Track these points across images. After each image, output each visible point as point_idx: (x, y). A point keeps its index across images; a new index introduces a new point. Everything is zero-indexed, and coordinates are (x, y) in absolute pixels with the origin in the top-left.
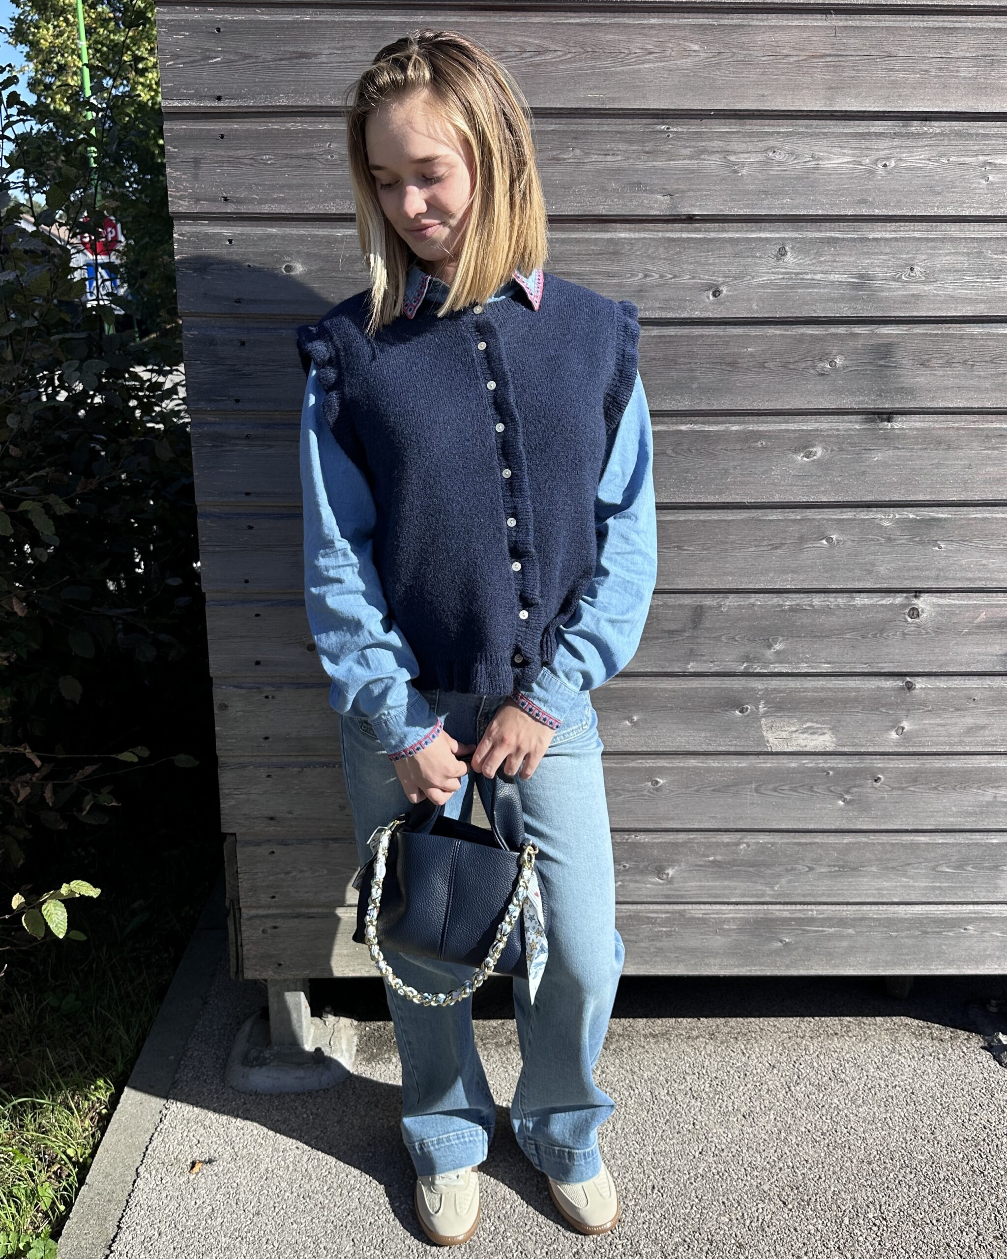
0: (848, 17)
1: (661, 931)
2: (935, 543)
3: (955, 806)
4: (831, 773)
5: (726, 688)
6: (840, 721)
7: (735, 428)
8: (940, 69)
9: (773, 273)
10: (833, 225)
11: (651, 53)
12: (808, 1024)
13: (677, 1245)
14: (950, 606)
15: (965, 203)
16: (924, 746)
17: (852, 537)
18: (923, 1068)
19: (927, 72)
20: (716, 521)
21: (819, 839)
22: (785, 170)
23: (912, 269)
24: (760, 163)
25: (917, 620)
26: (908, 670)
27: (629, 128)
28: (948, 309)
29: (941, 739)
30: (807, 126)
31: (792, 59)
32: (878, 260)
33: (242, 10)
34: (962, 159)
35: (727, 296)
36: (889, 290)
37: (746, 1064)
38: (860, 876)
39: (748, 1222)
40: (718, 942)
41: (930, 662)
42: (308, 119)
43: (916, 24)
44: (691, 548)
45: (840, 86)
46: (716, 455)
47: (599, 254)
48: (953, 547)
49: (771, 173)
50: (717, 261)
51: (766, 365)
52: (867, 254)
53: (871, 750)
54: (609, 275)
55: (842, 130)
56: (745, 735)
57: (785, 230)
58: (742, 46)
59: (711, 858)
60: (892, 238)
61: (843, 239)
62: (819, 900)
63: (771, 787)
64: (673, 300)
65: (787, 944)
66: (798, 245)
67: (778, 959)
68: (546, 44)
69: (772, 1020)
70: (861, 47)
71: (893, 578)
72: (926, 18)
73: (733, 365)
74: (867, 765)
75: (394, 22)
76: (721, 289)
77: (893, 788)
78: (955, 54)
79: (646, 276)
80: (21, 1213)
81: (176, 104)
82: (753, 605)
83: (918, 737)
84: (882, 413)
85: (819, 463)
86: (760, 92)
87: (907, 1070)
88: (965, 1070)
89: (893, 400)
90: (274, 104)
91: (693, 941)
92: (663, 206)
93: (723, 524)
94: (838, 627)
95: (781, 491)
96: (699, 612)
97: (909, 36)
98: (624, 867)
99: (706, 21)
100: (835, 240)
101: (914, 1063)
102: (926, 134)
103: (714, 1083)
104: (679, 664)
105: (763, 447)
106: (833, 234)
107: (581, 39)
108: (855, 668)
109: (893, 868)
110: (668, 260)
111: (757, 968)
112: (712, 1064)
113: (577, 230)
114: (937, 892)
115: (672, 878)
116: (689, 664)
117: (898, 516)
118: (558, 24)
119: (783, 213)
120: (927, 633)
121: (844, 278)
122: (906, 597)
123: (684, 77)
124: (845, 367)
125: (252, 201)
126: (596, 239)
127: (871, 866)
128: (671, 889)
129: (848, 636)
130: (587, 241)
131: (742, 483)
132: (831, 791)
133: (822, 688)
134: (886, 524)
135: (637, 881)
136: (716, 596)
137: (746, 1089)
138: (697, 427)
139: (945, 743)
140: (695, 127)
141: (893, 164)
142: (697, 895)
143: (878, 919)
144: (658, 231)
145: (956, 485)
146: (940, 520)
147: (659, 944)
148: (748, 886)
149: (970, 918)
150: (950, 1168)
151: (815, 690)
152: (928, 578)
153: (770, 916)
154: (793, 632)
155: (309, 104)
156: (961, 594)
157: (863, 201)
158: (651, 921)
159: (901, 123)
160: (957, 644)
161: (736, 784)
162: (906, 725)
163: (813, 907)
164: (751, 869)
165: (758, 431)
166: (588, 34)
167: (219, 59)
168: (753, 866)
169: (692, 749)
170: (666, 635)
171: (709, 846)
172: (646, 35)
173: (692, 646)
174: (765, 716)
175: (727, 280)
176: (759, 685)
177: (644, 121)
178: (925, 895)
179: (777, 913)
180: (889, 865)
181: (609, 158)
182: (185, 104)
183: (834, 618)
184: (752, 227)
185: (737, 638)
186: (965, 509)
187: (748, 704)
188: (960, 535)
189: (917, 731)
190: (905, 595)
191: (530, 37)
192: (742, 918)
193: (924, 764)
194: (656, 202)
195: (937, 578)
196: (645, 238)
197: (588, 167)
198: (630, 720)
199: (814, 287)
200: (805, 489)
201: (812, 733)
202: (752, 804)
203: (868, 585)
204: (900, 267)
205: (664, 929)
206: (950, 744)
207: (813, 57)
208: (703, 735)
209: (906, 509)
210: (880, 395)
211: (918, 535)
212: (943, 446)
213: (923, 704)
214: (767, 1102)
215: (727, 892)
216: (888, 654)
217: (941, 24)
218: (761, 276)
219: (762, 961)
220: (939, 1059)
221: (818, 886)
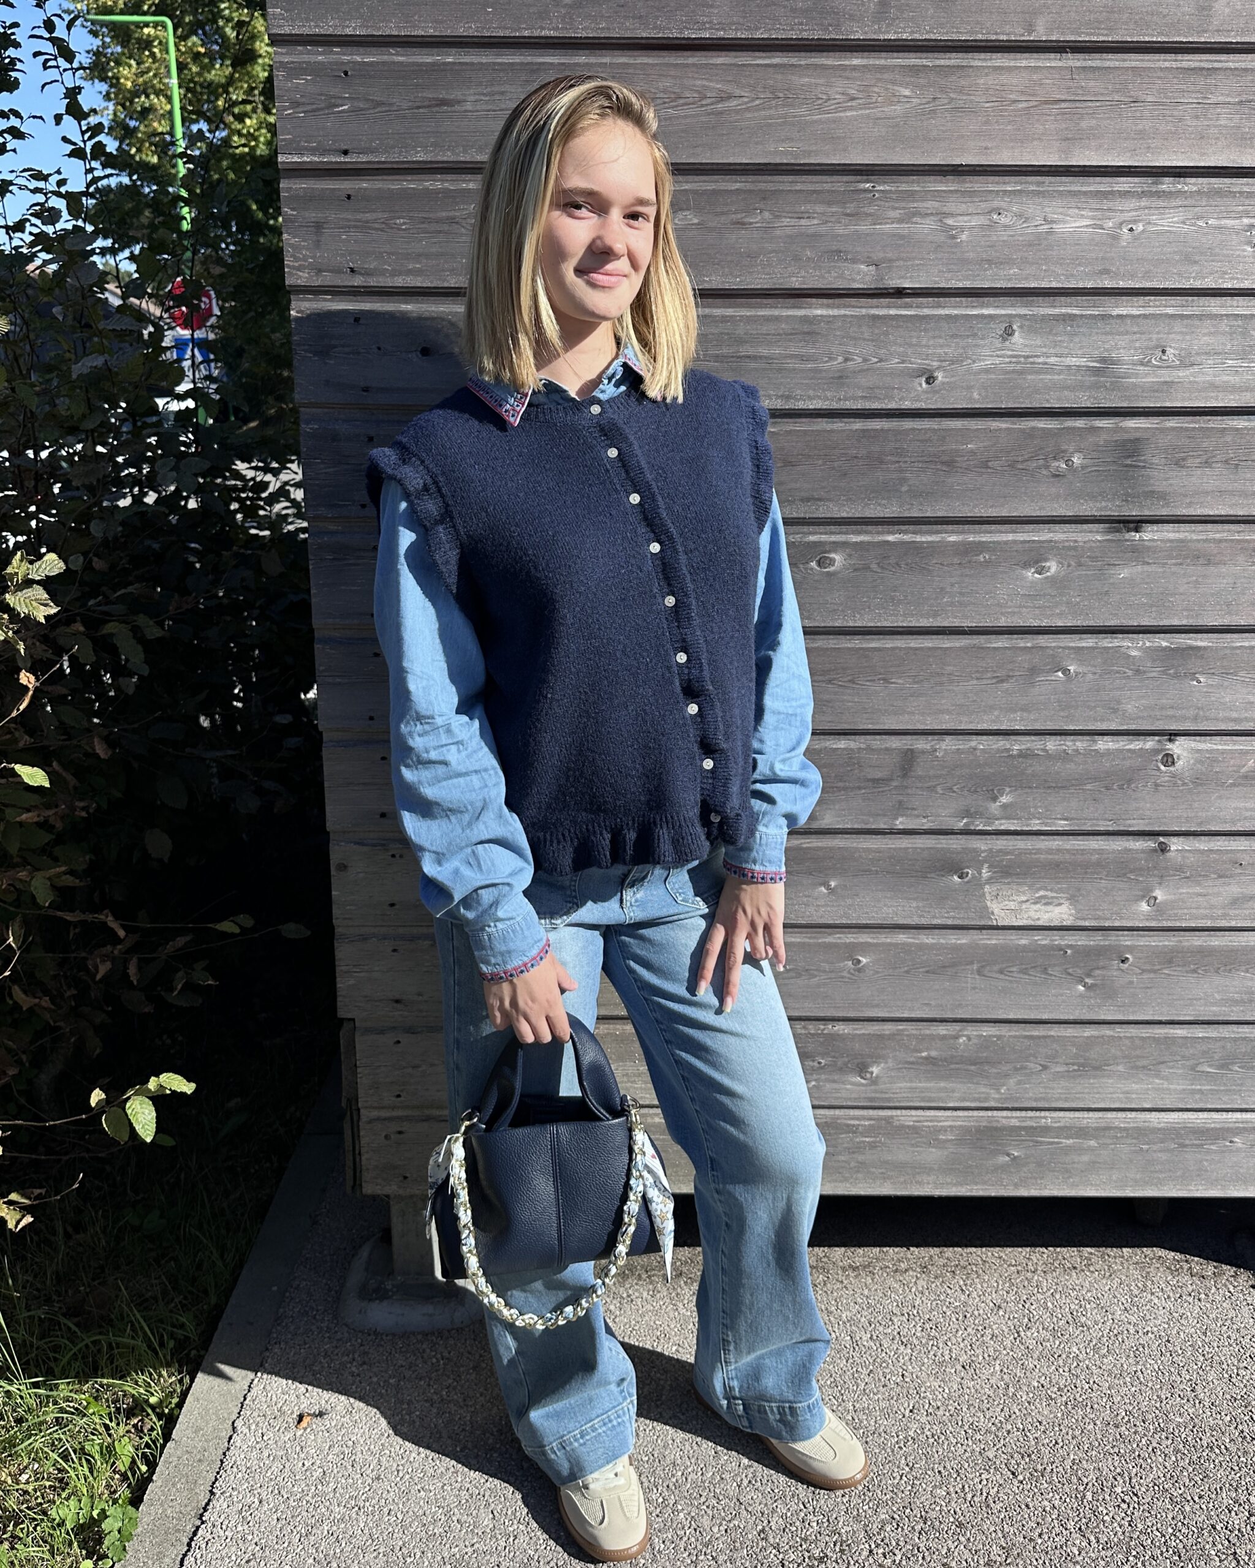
0: (1087, 56)
1: (864, 1142)
2: (1193, 676)
3: (1219, 992)
4: (1069, 952)
5: (942, 849)
6: (1079, 890)
7: (953, 538)
8: (1197, 117)
9: (998, 356)
10: (1069, 299)
11: (853, 99)
12: (1040, 1256)
13: (883, 1523)
14: (1211, 751)
15: (1225, 273)
16: (1180, 920)
17: (1093, 669)
18: (1181, 1311)
19: (1180, 120)
20: (930, 649)
21: (1055, 1031)
22: (1012, 236)
23: (1164, 352)
24: (982, 227)
25: (1171, 769)
26: (1161, 829)
27: (827, 186)
28: (1206, 399)
29: (1202, 911)
30: (1039, 184)
31: (1021, 106)
32: (1122, 341)
33: (374, 50)
34: (1223, 222)
35: (943, 383)
36: (1137, 376)
37: (965, 1304)
38: (1103, 1077)
39: (969, 1496)
40: (932, 1155)
41: (1188, 819)
42: (449, 177)
43: (1167, 64)
44: (900, 681)
45: (1077, 136)
46: (929, 570)
47: (792, 334)
48: (1215, 681)
49: (995, 238)
50: (931, 342)
51: (990, 464)
52: (1111, 334)
53: (1117, 924)
54: (803, 358)
55: (1079, 188)
56: (965, 905)
57: (1012, 306)
58: (961, 91)
59: (924, 1054)
60: (1139, 316)
61: (1081, 316)
62: (1054, 1105)
63: (996, 968)
64: (878, 388)
65: (1015, 1158)
66: (1027, 323)
67: (1003, 1176)
68: (729, 88)
69: (996, 1251)
70: (1102, 91)
71: (1143, 718)
72: (1180, 57)
73: (950, 464)
74: (1113, 943)
75: (552, 64)
76: (936, 374)
77: (1144, 971)
78: (1213, 99)
79: (846, 360)
80: (95, 1474)
81: (296, 159)
82: (975, 749)
83: (1173, 909)
84: (1129, 522)
85: (1052, 580)
86: (984, 145)
87: (1162, 1312)
88: (1232, 1314)
89: (1141, 507)
90: (409, 159)
91: (902, 1154)
92: (867, 278)
93: (939, 651)
94: (1077, 776)
95: (1008, 613)
96: (909, 758)
97: (1159, 78)
98: (820, 1063)
99: (918, 62)
100: (1072, 317)
101: (1169, 1305)
102: (1179, 191)
103: (927, 1326)
104: (886, 819)
105: (986, 561)
106: (1069, 311)
107: (771, 82)
108: (1098, 825)
109: (1144, 1067)
110: (873, 341)
111: (979, 1187)
112: (924, 1304)
113: (766, 306)
114: (1197, 1096)
115: (877, 1077)
116: (897, 819)
117: (1148, 644)
118: (744, 65)
119: (1009, 286)
120: (1184, 784)
121: (1082, 362)
122: (1159, 741)
123: (893, 127)
124: (1083, 467)
125: (383, 273)
126: (788, 316)
127: (1118, 1064)
128: (876, 1091)
129: (1088, 787)
130: (777, 319)
131: (961, 604)
132: (1069, 974)
133: (1058, 850)
134: (1134, 653)
135: (834, 1081)
136: (930, 738)
137: (966, 1333)
138: (907, 538)
139: (1205, 917)
140: (906, 185)
141: (1141, 228)
142: (908, 1099)
143: (1125, 1129)
144: (861, 307)
145: (1218, 607)
146: (1198, 648)
147: (860, 1158)
148: (969, 1088)
149: (1237, 1128)
150: (1214, 1433)
151: (1050, 851)
152: (1184, 718)
153: (995, 1124)
154: (1022, 782)
155: (452, 159)
156: (1225, 738)
157: (1106, 271)
158: (852, 1130)
159: (1150, 180)
160: (1220, 797)
161: (954, 965)
162: (1159, 894)
163: (1047, 1114)
164: (973, 1068)
165: (980, 543)
166: (780, 77)
167: (346, 107)
168: (975, 1064)
169: (901, 921)
170: (870, 784)
171: (922, 1039)
172: (848, 78)
173: (901, 798)
174: (989, 881)
175: (944, 364)
176: (981, 844)
177: (845, 178)
178: (1182, 1100)
179: (1004, 1121)
180: (1139, 1064)
181: (803, 222)
182: (305, 159)
183: (1072, 766)
184: (972, 302)
185: (955, 788)
186: (1229, 636)
187: (968, 867)
188: (1223, 667)
189: (1173, 902)
190: (1157, 738)
191: (711, 81)
192: (961, 1126)
193: (1181, 941)
194: (859, 273)
195: (1195, 719)
196: (845, 316)
197: (778, 232)
198: (826, 884)
199: (1046, 373)
200: (1037, 612)
201: (1046, 904)
202: (974, 988)
203: (1113, 726)
204: (1151, 349)
205: (867, 1139)
206: (1212, 918)
207: (1046, 102)
208: (914, 904)
209: (1158, 635)
210: (1127, 501)
211: (1173, 666)
212: (1201, 561)
213: (1180, 869)
214: (991, 1349)
215: (943, 1095)
216: (1137, 809)
217: (1197, 64)
218: (984, 360)
219: (986, 1179)
220: (1199, 1300)
221: (1053, 1089)
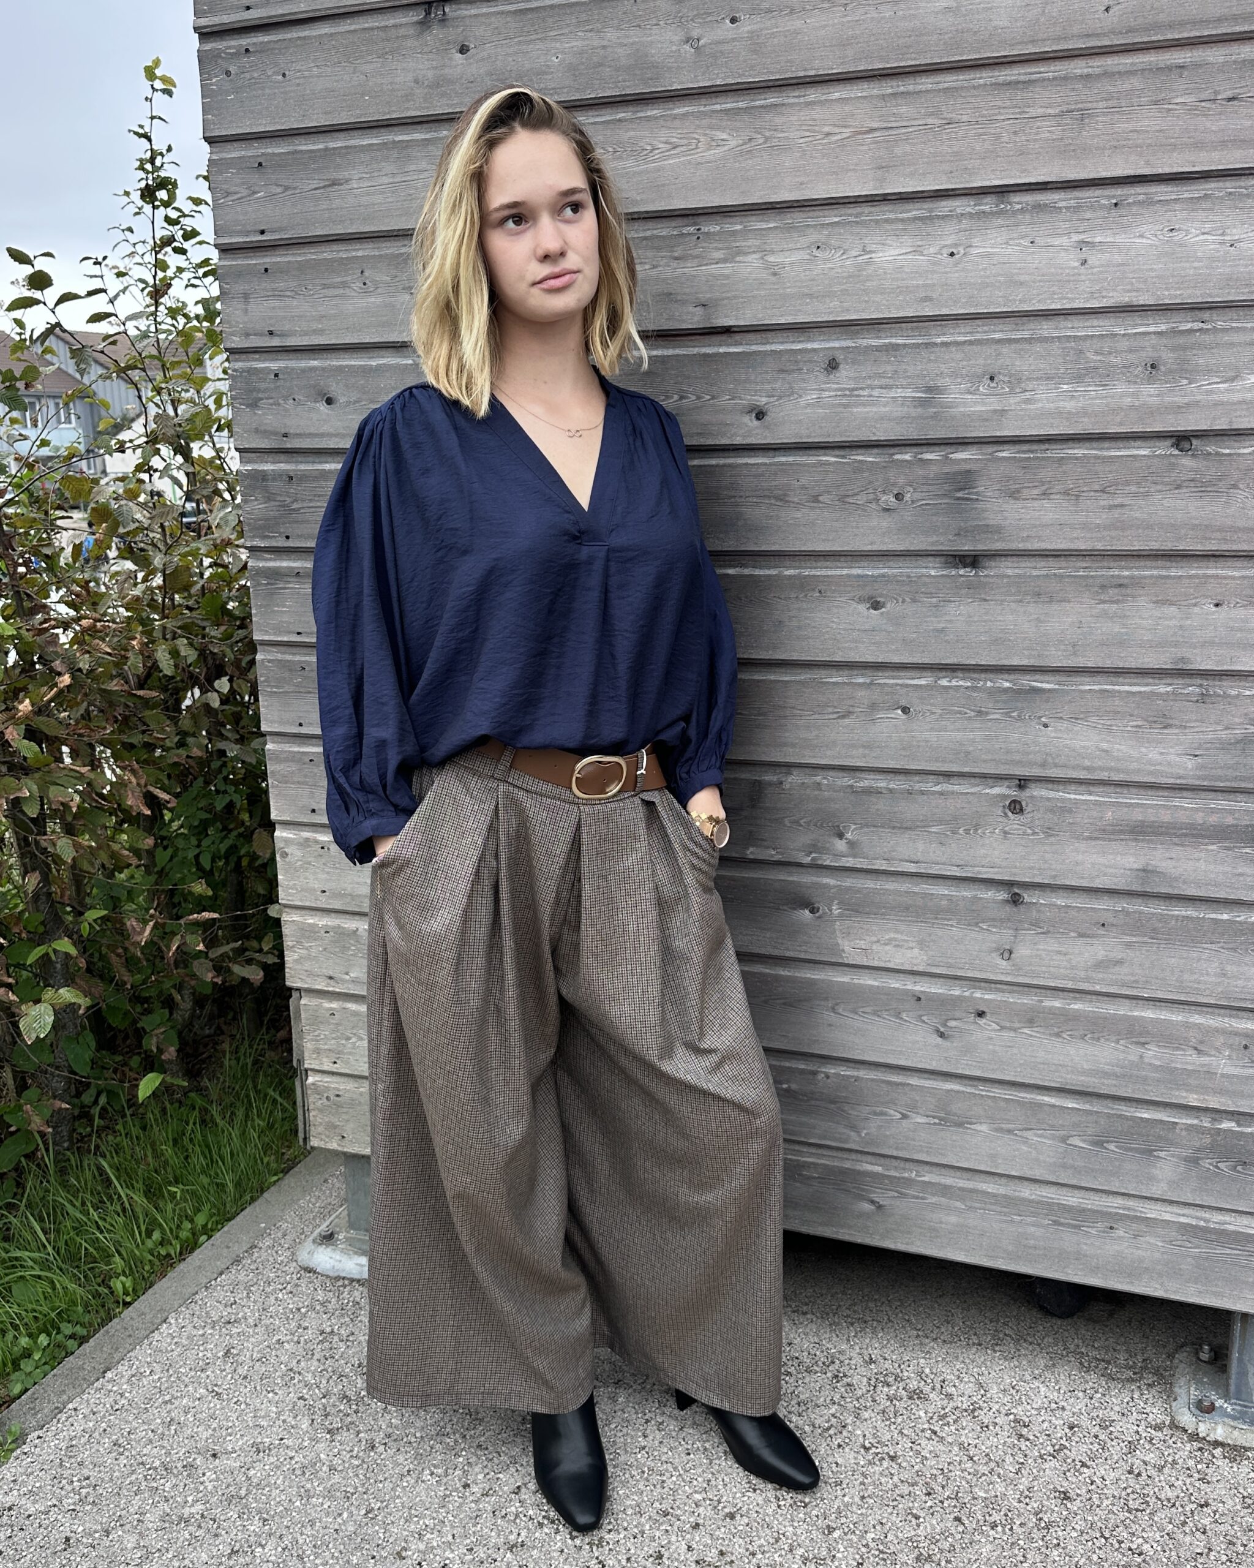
0: (899, 82)
2: (1039, 720)
4: (923, 998)
5: (793, 882)
6: (929, 935)
7: (790, 572)
8: (1015, 133)
9: (823, 390)
11: (675, 147)
14: (1063, 800)
15: (1054, 293)
16: (1039, 977)
17: (933, 709)
19: (998, 137)
20: (772, 681)
21: (913, 1079)
22: (832, 269)
23: (992, 379)
24: (801, 262)
25: (1020, 816)
26: (1013, 879)
27: (656, 232)
28: (1042, 426)
29: (1062, 970)
30: (857, 214)
31: (834, 138)
32: (949, 369)
33: (278, 143)
34: (1049, 239)
35: (773, 419)
36: (965, 405)
38: (966, 1135)
41: (1042, 871)
42: (343, 247)
43: (981, 82)
45: (892, 164)
46: (768, 604)
48: (1064, 726)
49: (815, 272)
50: (759, 378)
51: (821, 498)
52: (936, 362)
53: (971, 974)
55: (898, 216)
56: (817, 940)
57: (837, 338)
58: (776, 129)
59: (785, 1086)
60: (966, 342)
61: (905, 345)
62: (916, 1157)
63: (849, 1007)
64: (712, 424)
65: (880, 1206)
66: (852, 355)
67: (869, 1224)
70: (915, 116)
71: (988, 760)
73: (783, 499)
74: (967, 994)
76: (765, 410)
77: (1002, 1028)
78: (1033, 113)
79: (682, 398)
81: (227, 241)
82: (820, 784)
83: (1030, 964)
84: (964, 557)
85: (887, 616)
86: (800, 179)
89: (975, 541)
90: (311, 233)
92: (696, 319)
93: (780, 684)
94: (921, 818)
95: (845, 648)
96: (757, 788)
97: (973, 97)
99: (731, 105)
100: (896, 347)
102: (1001, 212)
104: (738, 848)
106: (893, 341)
108: (944, 870)
109: (1009, 1131)
110: (705, 379)
111: (846, 1231)
114: (1071, 1172)
116: (747, 849)
117: (989, 684)
119: (831, 319)
120: (1034, 833)
121: (908, 392)
122: (1007, 787)
123: (713, 170)
124: (914, 501)
125: (295, 334)
127: (981, 1124)
129: (934, 829)
131: (798, 637)
132: (924, 1022)
133: (906, 892)
136: (778, 770)
138: (747, 571)
139: (1067, 977)
140: (729, 225)
141: (962, 251)
143: (994, 1196)
144: (694, 346)
145: (1063, 647)
146: (1041, 690)
148: (830, 1127)
149: (1118, 1214)
151: (898, 893)
152: (1033, 763)
153: (858, 1168)
154: (867, 820)
156: (1078, 787)
157: (927, 299)
159: (971, 201)
160: (1076, 851)
161: (809, 999)
163: (911, 1165)
164: (832, 1106)
165: (814, 576)
167: (262, 194)
168: (834, 1103)
169: (756, 950)
171: (782, 1070)
172: (670, 128)
173: (751, 828)
174: (840, 918)
175: (772, 400)
176: (830, 880)
177: (672, 223)
179: (867, 1166)
180: (1004, 1127)
182: (234, 240)
183: (917, 806)
184: (798, 337)
185: (802, 822)
186: (1077, 678)
187: (818, 903)
188: (1071, 711)
189: (1029, 957)
190: (1005, 783)
192: (824, 1165)
193: (1041, 1001)
194: (688, 314)
195: (1044, 764)
196: (678, 355)
199: (874, 405)
200: (874, 647)
201: (897, 946)
202: (830, 1025)
203: (956, 768)
204: (978, 376)
206: (1075, 979)
207: (859, 133)
208: (768, 935)
209: (999, 675)
210: (960, 535)
211: (1015, 709)
212: (1043, 598)
213: (1035, 923)
215: (804, 1129)
216: (985, 856)
217: (1013, 78)
218: (811, 394)
219: (851, 1223)
